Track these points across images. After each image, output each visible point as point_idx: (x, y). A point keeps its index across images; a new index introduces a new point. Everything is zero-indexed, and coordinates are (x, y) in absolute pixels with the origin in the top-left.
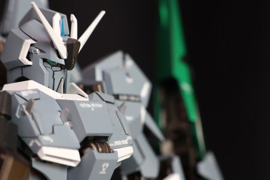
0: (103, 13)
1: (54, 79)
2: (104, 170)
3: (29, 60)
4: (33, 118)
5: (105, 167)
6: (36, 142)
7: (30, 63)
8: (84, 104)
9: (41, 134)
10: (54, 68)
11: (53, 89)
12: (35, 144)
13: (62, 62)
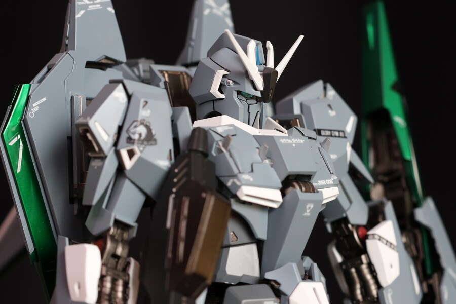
0: (301, 37)
1: (249, 113)
2: (308, 211)
3: (222, 93)
4: (231, 155)
5: (309, 208)
6: (235, 180)
7: (223, 96)
8: (284, 140)
9: (240, 173)
10: (250, 101)
11: (249, 124)
12: (234, 183)
13: (259, 94)
